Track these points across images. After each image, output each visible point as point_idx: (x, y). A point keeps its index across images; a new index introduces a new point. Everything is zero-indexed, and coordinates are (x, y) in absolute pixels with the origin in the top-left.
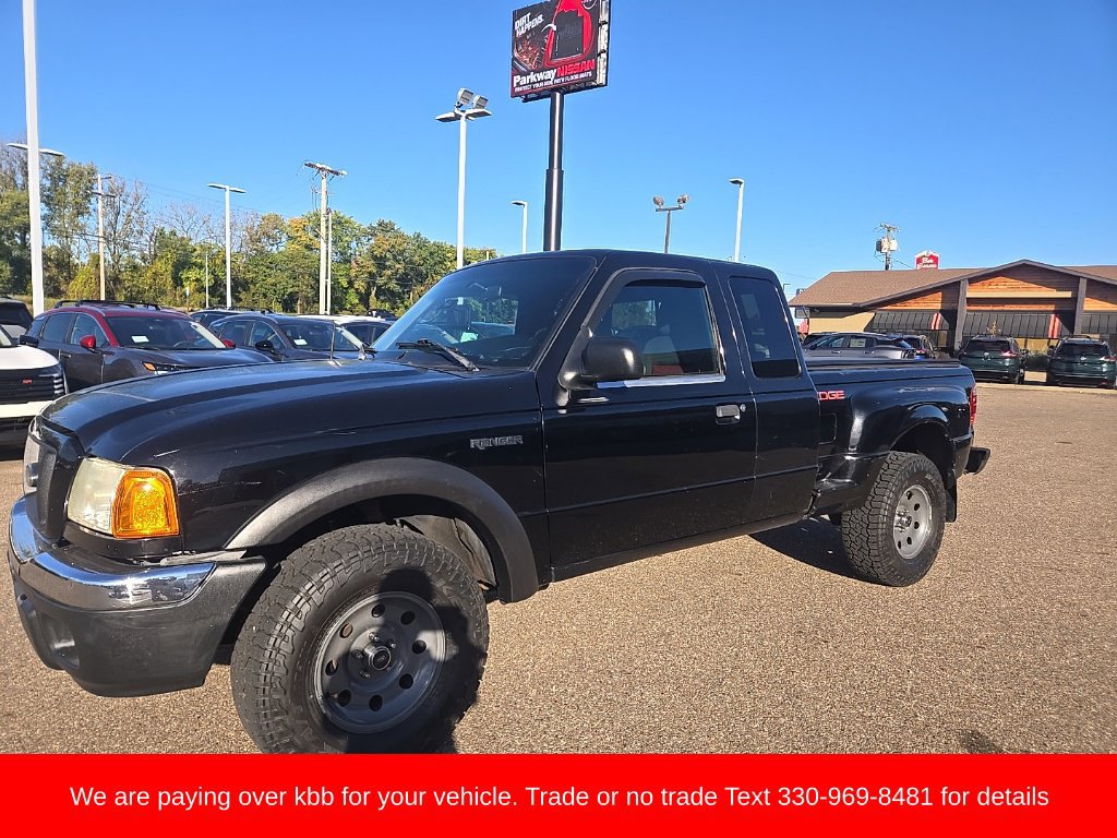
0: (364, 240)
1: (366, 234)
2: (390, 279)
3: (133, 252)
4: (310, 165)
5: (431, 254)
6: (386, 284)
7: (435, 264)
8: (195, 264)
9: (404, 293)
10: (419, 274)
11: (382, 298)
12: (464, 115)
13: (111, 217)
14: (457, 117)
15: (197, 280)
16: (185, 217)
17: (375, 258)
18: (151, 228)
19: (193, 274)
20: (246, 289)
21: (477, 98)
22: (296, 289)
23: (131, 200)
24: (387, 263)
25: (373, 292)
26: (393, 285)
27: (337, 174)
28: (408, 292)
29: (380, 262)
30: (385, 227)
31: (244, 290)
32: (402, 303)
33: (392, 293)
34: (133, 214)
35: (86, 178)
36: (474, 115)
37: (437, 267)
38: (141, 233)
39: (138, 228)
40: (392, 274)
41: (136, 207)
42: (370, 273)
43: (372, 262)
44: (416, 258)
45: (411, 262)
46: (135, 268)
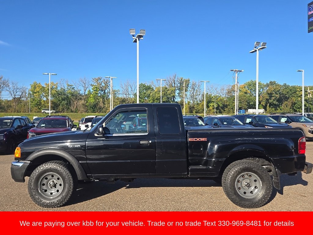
0: (265, 88)
1: (265, 86)
2: (274, 100)
3: (198, 100)
4: (232, 70)
5: (291, 90)
6: (272, 102)
7: (292, 93)
8: (213, 101)
9: (280, 104)
10: (286, 98)
11: (272, 107)
12: (257, 50)
13: (193, 91)
14: (256, 51)
15: (213, 106)
16: (211, 89)
17: (268, 94)
18: (202, 93)
19: (212, 104)
20: (227, 107)
21: (262, 43)
22: (241, 106)
23: (197, 86)
24: (273, 95)
25: (268, 105)
26: (275, 102)
27: (241, 71)
28: (282, 104)
29: (270, 95)
30: (272, 83)
31: (226, 108)
32: (279, 108)
33: (275, 105)
34: (198, 90)
35: (188, 82)
36: (261, 49)
37: (293, 95)
38: (199, 95)
39: (199, 93)
40: (275, 98)
41: (198, 88)
42: (267, 99)
43: (267, 95)
44: (284, 92)
45: (283, 94)
46: (198, 104)
